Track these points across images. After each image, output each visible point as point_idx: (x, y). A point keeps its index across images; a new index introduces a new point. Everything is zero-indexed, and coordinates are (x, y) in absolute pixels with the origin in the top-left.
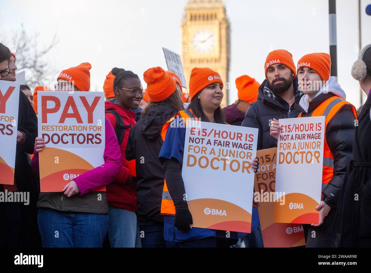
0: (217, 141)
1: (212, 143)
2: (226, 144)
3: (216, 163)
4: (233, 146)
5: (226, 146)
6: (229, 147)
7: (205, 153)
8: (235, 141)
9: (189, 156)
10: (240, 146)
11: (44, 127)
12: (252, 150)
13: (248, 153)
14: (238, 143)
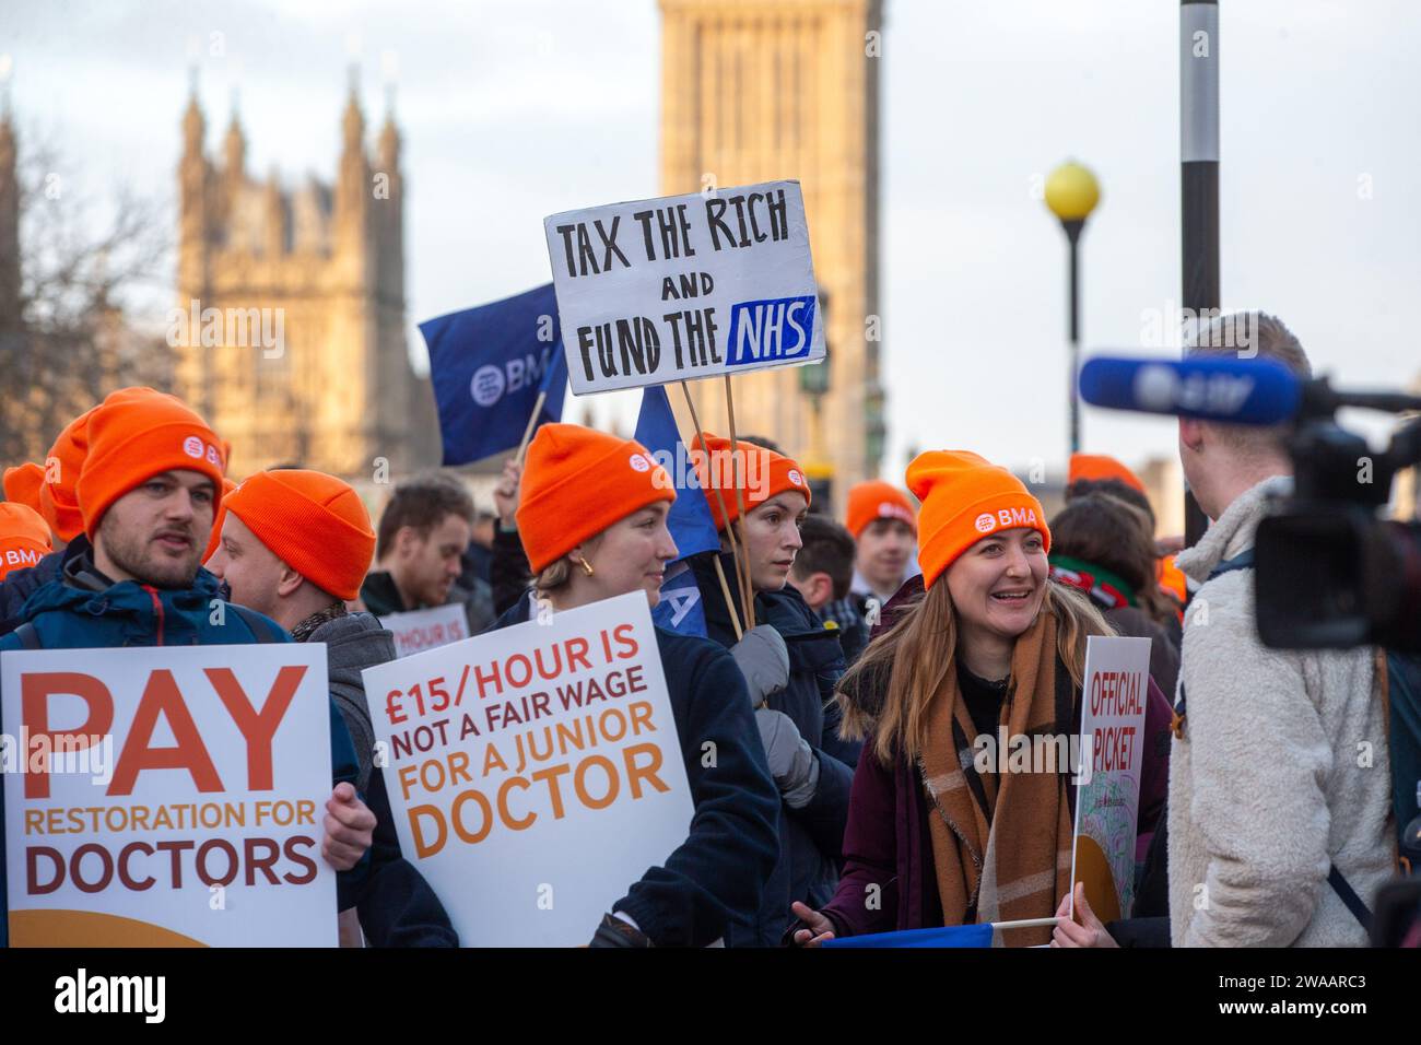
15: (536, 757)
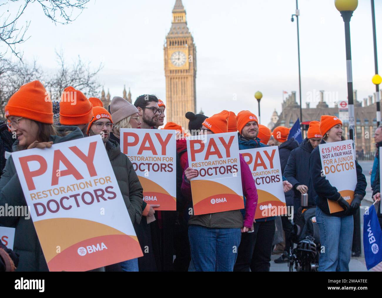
11: (193, 165)
15: (341, 162)
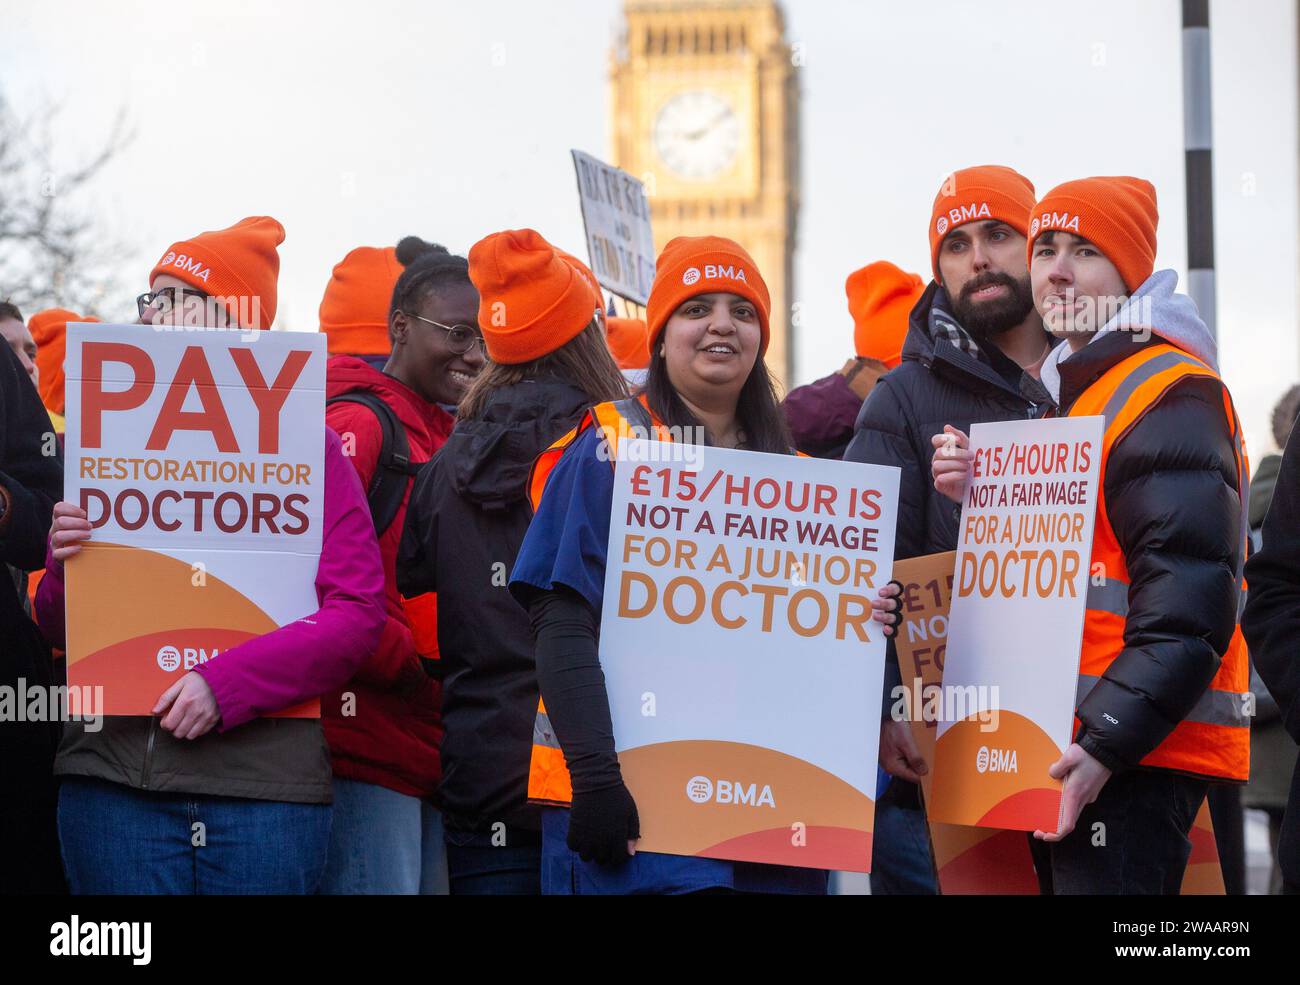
0: (739, 516)
1: (719, 523)
2: (774, 530)
3: (732, 605)
4: (801, 538)
5: (772, 538)
6: (783, 539)
7: (691, 566)
8: (808, 516)
9: (627, 577)
10: (830, 536)
11: (88, 464)
12: (875, 549)
13: (859, 562)
14: (819, 526)
